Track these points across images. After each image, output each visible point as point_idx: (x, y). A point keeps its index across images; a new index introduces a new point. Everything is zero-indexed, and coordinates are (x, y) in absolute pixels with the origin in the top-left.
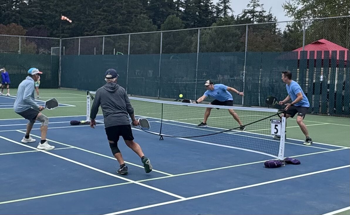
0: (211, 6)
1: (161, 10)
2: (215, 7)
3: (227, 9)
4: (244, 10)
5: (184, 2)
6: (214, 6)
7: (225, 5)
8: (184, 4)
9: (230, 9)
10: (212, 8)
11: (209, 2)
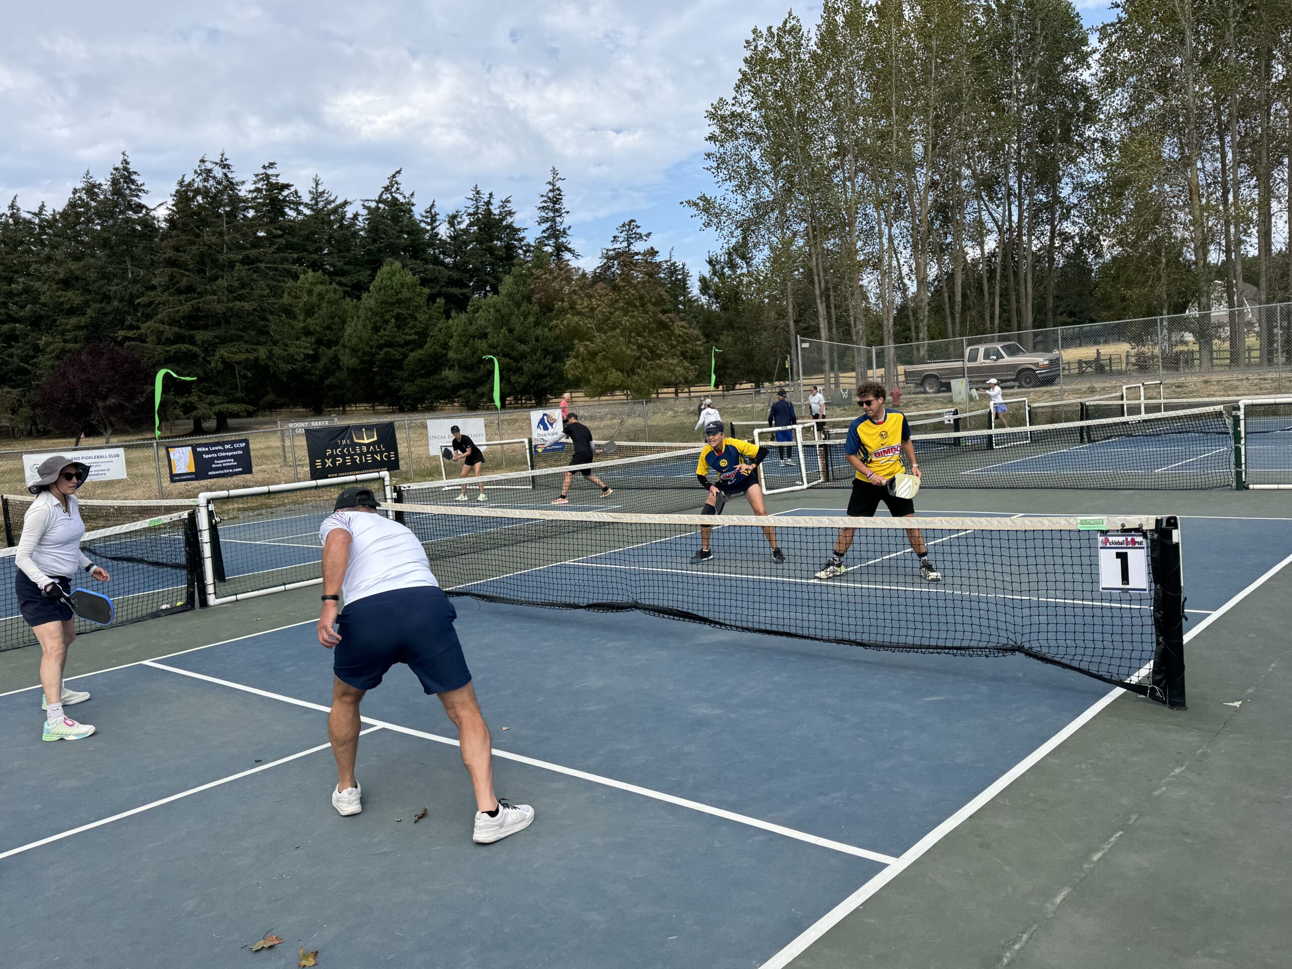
3: (562, 251)
7: (557, 241)
9: (569, 250)
10: (525, 252)
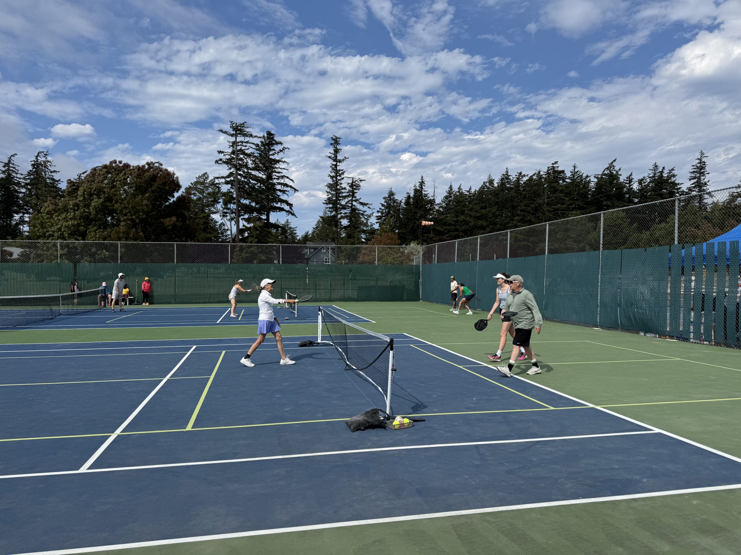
0: (678, 193)
1: (605, 203)
2: (685, 193)
4: (731, 193)
5: (638, 191)
6: (684, 191)
8: (638, 193)
11: (676, 187)
